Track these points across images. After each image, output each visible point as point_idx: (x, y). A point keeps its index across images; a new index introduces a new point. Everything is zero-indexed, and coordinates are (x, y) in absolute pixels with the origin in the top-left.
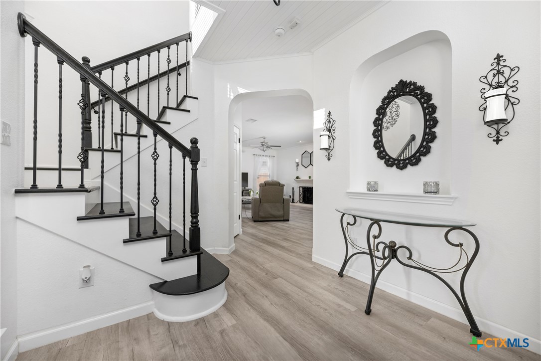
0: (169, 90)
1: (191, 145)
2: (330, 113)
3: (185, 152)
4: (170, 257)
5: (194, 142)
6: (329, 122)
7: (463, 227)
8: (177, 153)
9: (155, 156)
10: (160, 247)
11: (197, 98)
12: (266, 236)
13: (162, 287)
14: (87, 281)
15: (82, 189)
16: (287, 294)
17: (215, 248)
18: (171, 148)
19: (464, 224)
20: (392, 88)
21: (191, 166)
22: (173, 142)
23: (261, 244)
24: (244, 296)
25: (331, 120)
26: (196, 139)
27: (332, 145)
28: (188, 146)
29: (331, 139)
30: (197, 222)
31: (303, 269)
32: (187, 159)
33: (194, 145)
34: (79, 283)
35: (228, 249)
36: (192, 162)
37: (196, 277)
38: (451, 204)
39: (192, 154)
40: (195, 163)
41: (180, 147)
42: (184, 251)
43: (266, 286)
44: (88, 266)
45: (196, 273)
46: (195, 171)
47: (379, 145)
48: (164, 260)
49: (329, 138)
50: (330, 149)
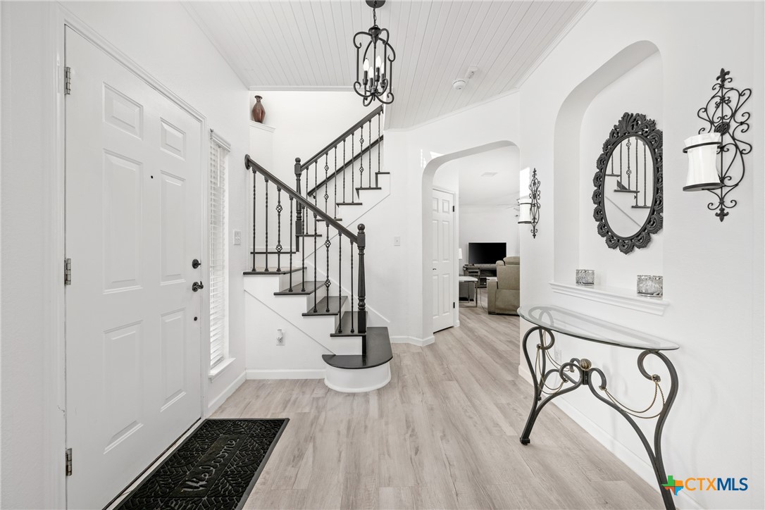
0: (362, 170)
1: (358, 231)
2: (535, 171)
3: (353, 238)
4: (339, 333)
5: (361, 228)
6: (534, 184)
7: (660, 351)
8: (346, 240)
9: (328, 244)
10: (330, 323)
11: (389, 173)
12: (485, 333)
13: (330, 359)
14: (281, 340)
15: (278, 272)
16: (447, 398)
17: (410, 337)
18: (340, 235)
19: (662, 346)
20: (615, 126)
21: (358, 251)
22: (342, 230)
23: (471, 342)
24: (403, 387)
25: (536, 181)
26: (362, 225)
27: (537, 217)
28: (355, 232)
29: (536, 208)
30: (364, 305)
31: (495, 379)
32: (355, 244)
33: (361, 232)
34: (276, 342)
35: (421, 340)
36: (359, 247)
37: (361, 358)
38: (661, 313)
39: (359, 239)
40: (362, 248)
41: (349, 234)
42: (352, 331)
43: (433, 384)
44: (281, 330)
45: (360, 353)
46: (361, 255)
47: (600, 214)
48: (332, 336)
49: (534, 206)
50: (534, 222)
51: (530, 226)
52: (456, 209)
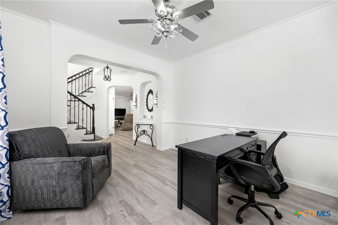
2: (136, 95)
3: (91, 108)
4: (87, 134)
5: (93, 105)
6: (136, 97)
8: (89, 108)
9: (83, 109)
10: (84, 131)
11: (95, 88)
14: (68, 137)
18: (87, 107)
20: (149, 91)
21: (92, 111)
22: (87, 105)
28: (92, 106)
30: (94, 126)
32: (91, 109)
35: (106, 137)
36: (93, 110)
39: (93, 108)
41: (89, 106)
42: (91, 133)
45: (94, 138)
46: (93, 112)
47: (147, 105)
48: (85, 134)
49: (136, 102)
50: (136, 105)
51: (135, 106)
52: (114, 99)
